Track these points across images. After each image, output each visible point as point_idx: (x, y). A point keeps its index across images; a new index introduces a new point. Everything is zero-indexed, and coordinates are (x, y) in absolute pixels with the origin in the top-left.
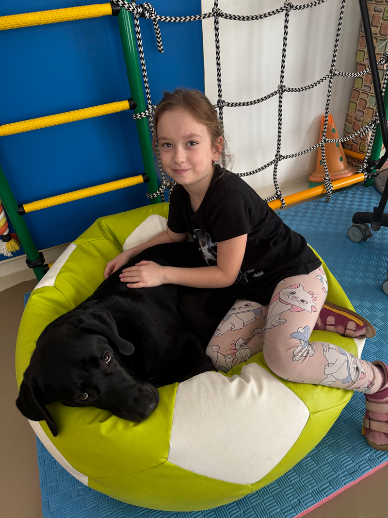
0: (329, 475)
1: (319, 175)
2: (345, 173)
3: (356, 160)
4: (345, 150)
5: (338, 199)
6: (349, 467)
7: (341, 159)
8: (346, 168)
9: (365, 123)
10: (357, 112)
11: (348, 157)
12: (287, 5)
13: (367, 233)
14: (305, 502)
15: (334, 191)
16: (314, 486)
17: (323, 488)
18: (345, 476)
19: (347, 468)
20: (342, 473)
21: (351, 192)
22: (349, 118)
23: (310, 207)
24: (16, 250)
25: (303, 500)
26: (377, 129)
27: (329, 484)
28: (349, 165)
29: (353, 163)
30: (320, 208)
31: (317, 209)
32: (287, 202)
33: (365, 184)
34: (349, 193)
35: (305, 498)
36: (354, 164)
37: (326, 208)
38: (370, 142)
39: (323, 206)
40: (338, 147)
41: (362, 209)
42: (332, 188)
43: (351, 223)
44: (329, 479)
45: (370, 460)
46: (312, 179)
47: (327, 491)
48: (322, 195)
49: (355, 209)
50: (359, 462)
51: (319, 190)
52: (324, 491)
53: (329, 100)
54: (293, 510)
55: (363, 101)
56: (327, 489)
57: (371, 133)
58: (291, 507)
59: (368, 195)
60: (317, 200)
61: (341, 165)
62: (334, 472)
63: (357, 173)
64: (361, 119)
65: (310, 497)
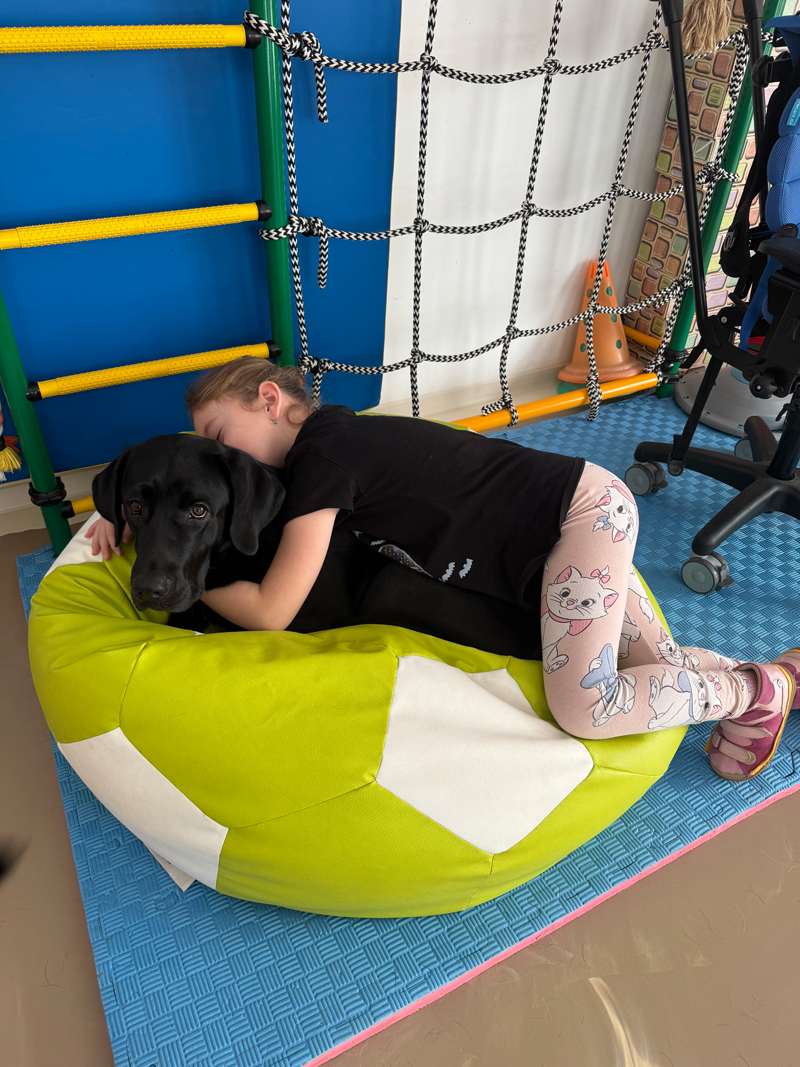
0: (589, 871)
1: (578, 371)
2: (624, 371)
3: (644, 348)
4: (628, 329)
5: (610, 417)
6: (620, 858)
7: (619, 345)
8: (626, 362)
9: (665, 282)
10: (652, 262)
11: (631, 341)
12: (550, 63)
13: (659, 480)
14: (550, 913)
15: (604, 402)
16: (564, 889)
17: (578, 890)
18: (614, 872)
19: (617, 860)
20: (609, 869)
21: (631, 405)
22: (636, 270)
23: (559, 427)
24: (15, 470)
25: (546, 909)
26: (684, 297)
27: (587, 885)
28: (631, 355)
29: (638, 353)
30: (578, 430)
31: (573, 432)
32: (520, 414)
33: (657, 393)
34: (628, 407)
35: (549, 907)
36: (641, 354)
37: (588, 432)
38: (671, 318)
39: (583, 428)
40: (615, 321)
41: (650, 438)
42: (600, 397)
43: (632, 461)
44: (588, 877)
45: (653, 848)
46: (563, 376)
47: (585, 895)
48: (582, 408)
49: (639, 437)
50: (637, 852)
51: (577, 398)
52: (581, 895)
53: (608, 237)
54: (530, 925)
55: (662, 242)
56: (585, 892)
57: (673, 302)
58: (527, 920)
59: (662, 414)
60: (573, 416)
61: (618, 356)
62: (596, 867)
63: (645, 372)
64: (659, 274)
65: (558, 905)
